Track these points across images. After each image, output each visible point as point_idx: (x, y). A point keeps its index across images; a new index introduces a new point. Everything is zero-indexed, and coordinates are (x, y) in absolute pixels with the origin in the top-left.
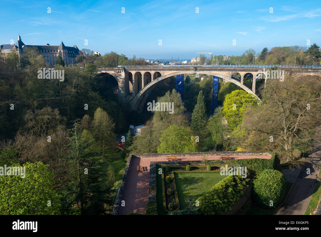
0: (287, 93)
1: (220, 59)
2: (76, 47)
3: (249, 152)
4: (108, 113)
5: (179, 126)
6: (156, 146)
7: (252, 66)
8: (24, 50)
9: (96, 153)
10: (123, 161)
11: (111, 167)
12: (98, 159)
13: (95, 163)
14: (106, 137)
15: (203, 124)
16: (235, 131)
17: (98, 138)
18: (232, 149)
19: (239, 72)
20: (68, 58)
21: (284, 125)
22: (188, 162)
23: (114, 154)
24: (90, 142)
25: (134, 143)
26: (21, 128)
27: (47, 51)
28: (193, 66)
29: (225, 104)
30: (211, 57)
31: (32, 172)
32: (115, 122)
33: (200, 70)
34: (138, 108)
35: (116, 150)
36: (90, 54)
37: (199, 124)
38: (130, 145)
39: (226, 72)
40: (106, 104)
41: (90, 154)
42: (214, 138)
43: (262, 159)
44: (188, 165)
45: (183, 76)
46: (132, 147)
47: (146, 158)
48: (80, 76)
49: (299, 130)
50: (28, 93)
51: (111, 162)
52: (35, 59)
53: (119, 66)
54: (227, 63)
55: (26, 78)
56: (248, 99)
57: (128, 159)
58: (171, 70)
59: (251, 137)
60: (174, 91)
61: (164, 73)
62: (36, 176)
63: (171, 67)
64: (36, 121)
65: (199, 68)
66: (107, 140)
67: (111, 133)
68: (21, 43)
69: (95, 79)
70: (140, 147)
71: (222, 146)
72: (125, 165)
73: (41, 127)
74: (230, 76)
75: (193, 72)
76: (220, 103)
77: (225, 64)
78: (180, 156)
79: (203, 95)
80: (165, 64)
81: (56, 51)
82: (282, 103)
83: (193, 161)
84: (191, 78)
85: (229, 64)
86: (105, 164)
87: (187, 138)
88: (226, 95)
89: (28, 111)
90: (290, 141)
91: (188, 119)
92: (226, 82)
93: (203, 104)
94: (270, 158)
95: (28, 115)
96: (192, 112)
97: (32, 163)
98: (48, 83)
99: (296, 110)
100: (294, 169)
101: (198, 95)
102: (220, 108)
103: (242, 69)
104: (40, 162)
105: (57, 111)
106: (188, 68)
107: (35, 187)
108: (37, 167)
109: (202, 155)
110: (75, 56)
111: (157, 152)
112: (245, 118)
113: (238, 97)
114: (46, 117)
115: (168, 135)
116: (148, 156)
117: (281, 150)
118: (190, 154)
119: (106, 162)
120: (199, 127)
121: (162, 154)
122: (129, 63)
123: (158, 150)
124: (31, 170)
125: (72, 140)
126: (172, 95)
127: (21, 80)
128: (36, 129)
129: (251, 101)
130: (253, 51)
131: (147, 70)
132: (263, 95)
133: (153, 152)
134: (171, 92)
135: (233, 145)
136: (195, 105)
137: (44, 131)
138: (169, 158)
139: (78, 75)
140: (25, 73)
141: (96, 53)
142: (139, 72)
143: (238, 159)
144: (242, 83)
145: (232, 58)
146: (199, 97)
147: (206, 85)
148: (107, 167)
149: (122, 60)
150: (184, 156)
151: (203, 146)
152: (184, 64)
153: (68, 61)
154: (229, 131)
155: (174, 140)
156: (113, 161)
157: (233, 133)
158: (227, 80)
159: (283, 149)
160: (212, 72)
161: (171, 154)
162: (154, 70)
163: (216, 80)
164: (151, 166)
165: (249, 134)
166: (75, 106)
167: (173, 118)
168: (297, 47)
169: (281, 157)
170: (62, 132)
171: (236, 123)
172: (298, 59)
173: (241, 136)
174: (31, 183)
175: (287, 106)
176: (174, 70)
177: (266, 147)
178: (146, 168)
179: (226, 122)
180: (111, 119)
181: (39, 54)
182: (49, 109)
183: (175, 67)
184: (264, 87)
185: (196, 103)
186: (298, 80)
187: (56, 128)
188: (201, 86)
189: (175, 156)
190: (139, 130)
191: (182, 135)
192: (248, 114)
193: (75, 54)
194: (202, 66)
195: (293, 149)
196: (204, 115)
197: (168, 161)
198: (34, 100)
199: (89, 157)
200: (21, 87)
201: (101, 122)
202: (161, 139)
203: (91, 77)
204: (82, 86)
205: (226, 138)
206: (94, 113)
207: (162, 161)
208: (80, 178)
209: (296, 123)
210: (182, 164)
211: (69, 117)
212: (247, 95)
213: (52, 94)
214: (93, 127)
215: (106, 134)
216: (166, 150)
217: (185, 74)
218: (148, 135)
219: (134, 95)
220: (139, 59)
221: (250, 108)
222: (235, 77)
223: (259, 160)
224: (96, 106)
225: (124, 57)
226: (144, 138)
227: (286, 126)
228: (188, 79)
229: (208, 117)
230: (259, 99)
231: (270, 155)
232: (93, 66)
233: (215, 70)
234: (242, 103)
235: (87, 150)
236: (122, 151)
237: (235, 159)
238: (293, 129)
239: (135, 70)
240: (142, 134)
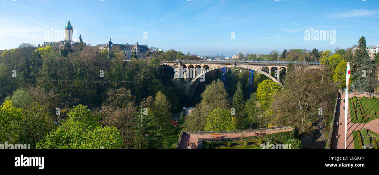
0: (301, 81)
1: (254, 56)
2: (146, 46)
3: (277, 128)
4: (166, 96)
5: (222, 109)
6: (204, 125)
7: (277, 62)
8: (112, 48)
9: (155, 127)
10: (176, 137)
11: (166, 140)
12: (157, 133)
13: (153, 135)
14: (163, 115)
15: (241, 107)
16: (266, 112)
17: (158, 115)
18: (265, 126)
19: (268, 66)
20: (140, 54)
21: (300, 104)
22: (229, 139)
23: (169, 130)
24: (151, 117)
25: (185, 121)
26: (105, 101)
27: (127, 48)
28: (234, 61)
29: (258, 90)
30: (247, 55)
31: (109, 134)
32: (171, 104)
33: (239, 64)
34: (190, 93)
35: (170, 126)
36: (156, 51)
37: (238, 107)
38: (182, 123)
39: (258, 66)
40: (165, 89)
41: (151, 128)
42: (250, 118)
43: (286, 132)
44: (229, 142)
45: (226, 69)
46: (183, 125)
47: (195, 135)
48: (148, 67)
49: (309, 107)
50: (112, 76)
51: (166, 136)
52: (118, 53)
53: (176, 60)
54: (259, 59)
55: (112, 66)
56: (275, 86)
57: (180, 135)
58: (217, 64)
59: (278, 115)
60: (219, 80)
61: (211, 66)
62: (111, 137)
63: (216, 62)
64: (115, 97)
65: (238, 63)
66: (164, 118)
67: (167, 112)
68: (111, 43)
69: (158, 69)
70: (190, 126)
71: (257, 124)
72: (177, 140)
73: (118, 102)
74: (261, 69)
75: (233, 65)
76: (255, 90)
77: (257, 60)
78: (223, 134)
79: (241, 83)
80: (212, 59)
81: (132, 48)
82: (298, 88)
83: (233, 138)
84: (232, 70)
85: (261, 60)
86: (162, 138)
87: (229, 118)
88: (258, 83)
89: (110, 89)
90: (305, 115)
91: (230, 103)
92: (258, 73)
93: (241, 91)
94: (291, 130)
95: (110, 92)
96: (233, 97)
97: (110, 127)
98: (126, 71)
99: (307, 93)
100: (308, 136)
101: (237, 84)
102: (254, 94)
103: (270, 64)
104: (115, 127)
105: (129, 91)
106: (230, 63)
107: (110, 146)
108: (112, 131)
109: (240, 132)
110: (145, 52)
111: (204, 130)
112: (273, 101)
113: (267, 85)
114: (122, 95)
115: (213, 116)
116: (197, 133)
117: (299, 123)
118: (231, 132)
119: (162, 135)
120: (238, 109)
121: (208, 132)
122: (184, 58)
123: (205, 129)
124: (108, 132)
125: (139, 114)
126: (217, 84)
127: (109, 68)
128: (114, 102)
129: (277, 88)
130: (277, 51)
131: (198, 63)
132: (285, 83)
133: (201, 130)
134: (216, 81)
135: (265, 122)
136: (235, 92)
137: (119, 105)
138: (214, 135)
139: (146, 66)
140: (112, 63)
141: (160, 50)
142: (192, 65)
143: (269, 134)
144: (270, 74)
145: (263, 56)
146: (238, 85)
147: (243, 76)
148: (162, 140)
149: (179, 55)
150: (226, 134)
151: (241, 125)
152: (227, 60)
153: (140, 55)
154: (262, 111)
155: (218, 120)
156: (168, 136)
157: (265, 113)
158: (259, 72)
159: (300, 122)
160: (248, 66)
161: (216, 132)
162: (203, 63)
163: (251, 72)
164: (198, 142)
165: (276, 113)
166: (142, 88)
167: (218, 102)
168: (305, 50)
169: (300, 128)
170: (131, 107)
171: (266, 105)
172: (306, 58)
173: (271, 115)
174: (108, 142)
175: (301, 90)
176: (219, 64)
177: (289, 122)
178: (195, 143)
179: (259, 105)
180: (168, 101)
181: (121, 50)
182: (125, 89)
183: (220, 62)
184: (285, 77)
185: (236, 90)
186: (307, 72)
187: (127, 103)
188: (240, 77)
189: (219, 134)
190: (190, 111)
191: (225, 116)
192: (275, 97)
193: (145, 50)
194: (240, 61)
195: (307, 121)
196: (242, 99)
197: (213, 138)
198: (115, 81)
199: (150, 130)
200: (108, 72)
201: (160, 103)
202: (207, 119)
203: (155, 68)
204: (149, 74)
205: (259, 117)
206: (156, 95)
207: (208, 138)
208: (142, 146)
209: (307, 102)
210: (224, 141)
211: (137, 96)
212: (274, 84)
213: (127, 78)
214: (154, 106)
215: (163, 113)
216: (212, 128)
217: (228, 67)
218: (197, 116)
219: (187, 82)
220: (192, 55)
221: (276, 93)
222: (265, 70)
223: (284, 132)
224: (158, 90)
225: (181, 53)
226: (194, 118)
227: (301, 104)
228: (230, 71)
229: (246, 101)
230: (283, 86)
231: (292, 128)
232: (158, 59)
233: (250, 64)
234: (270, 90)
235: (149, 124)
236: (176, 128)
237: (267, 134)
238: (306, 107)
239: (189, 63)
240: (192, 115)
